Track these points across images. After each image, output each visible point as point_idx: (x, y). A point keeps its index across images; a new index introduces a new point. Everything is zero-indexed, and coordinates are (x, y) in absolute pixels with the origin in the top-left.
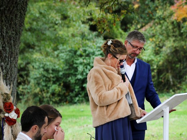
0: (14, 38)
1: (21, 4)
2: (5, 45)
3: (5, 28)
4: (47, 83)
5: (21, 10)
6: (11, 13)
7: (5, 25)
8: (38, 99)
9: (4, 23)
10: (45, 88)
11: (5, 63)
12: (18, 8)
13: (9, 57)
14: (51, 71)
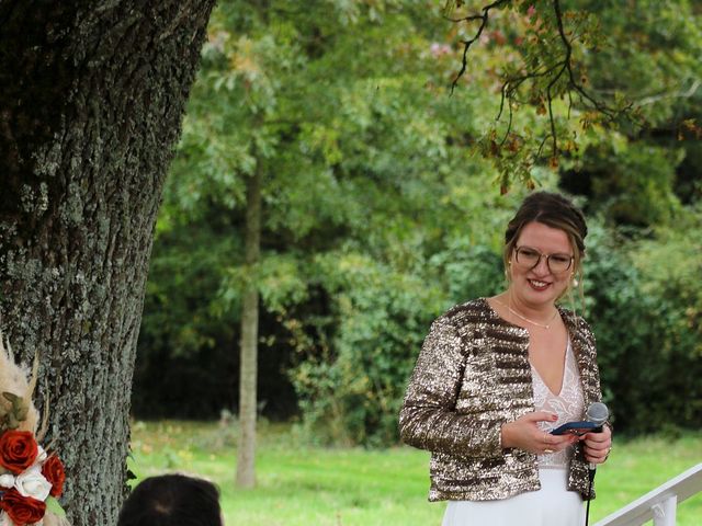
0: (133, 182)
1: (169, 55)
2: (95, 205)
3: (99, 138)
4: (396, 360)
5: (168, 76)
6: (128, 83)
7: (102, 129)
8: (361, 414)
9: (97, 121)
10: (388, 380)
11: (89, 276)
12: (158, 69)
13: (110, 254)
14: (412, 323)
